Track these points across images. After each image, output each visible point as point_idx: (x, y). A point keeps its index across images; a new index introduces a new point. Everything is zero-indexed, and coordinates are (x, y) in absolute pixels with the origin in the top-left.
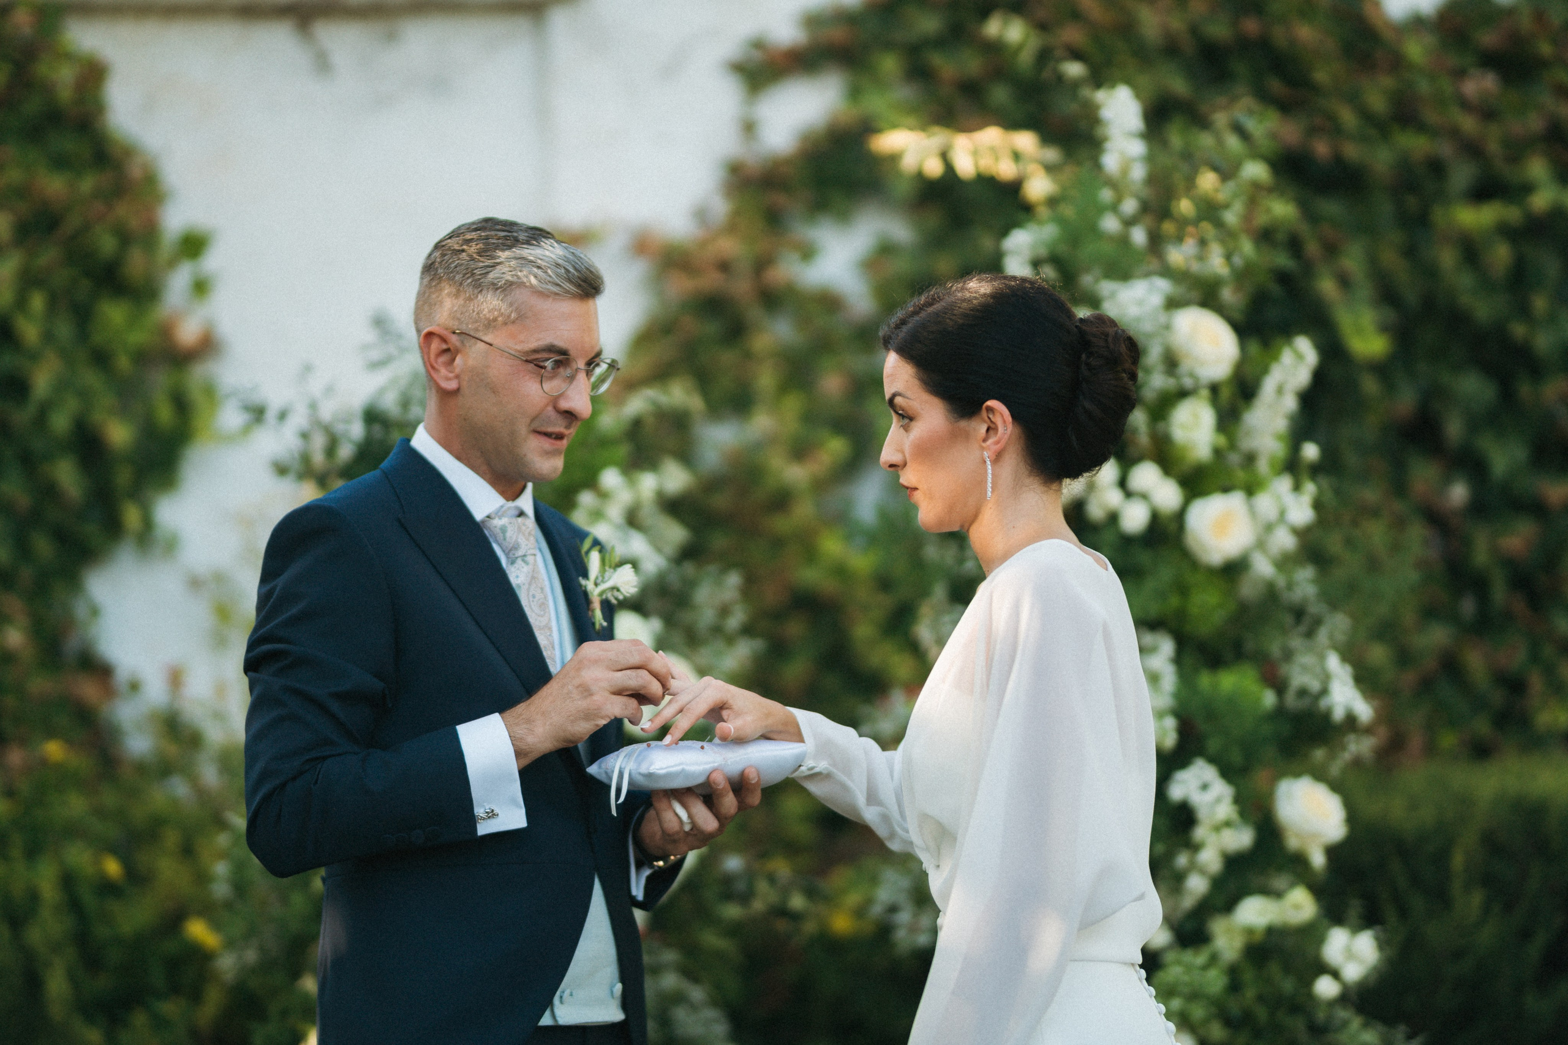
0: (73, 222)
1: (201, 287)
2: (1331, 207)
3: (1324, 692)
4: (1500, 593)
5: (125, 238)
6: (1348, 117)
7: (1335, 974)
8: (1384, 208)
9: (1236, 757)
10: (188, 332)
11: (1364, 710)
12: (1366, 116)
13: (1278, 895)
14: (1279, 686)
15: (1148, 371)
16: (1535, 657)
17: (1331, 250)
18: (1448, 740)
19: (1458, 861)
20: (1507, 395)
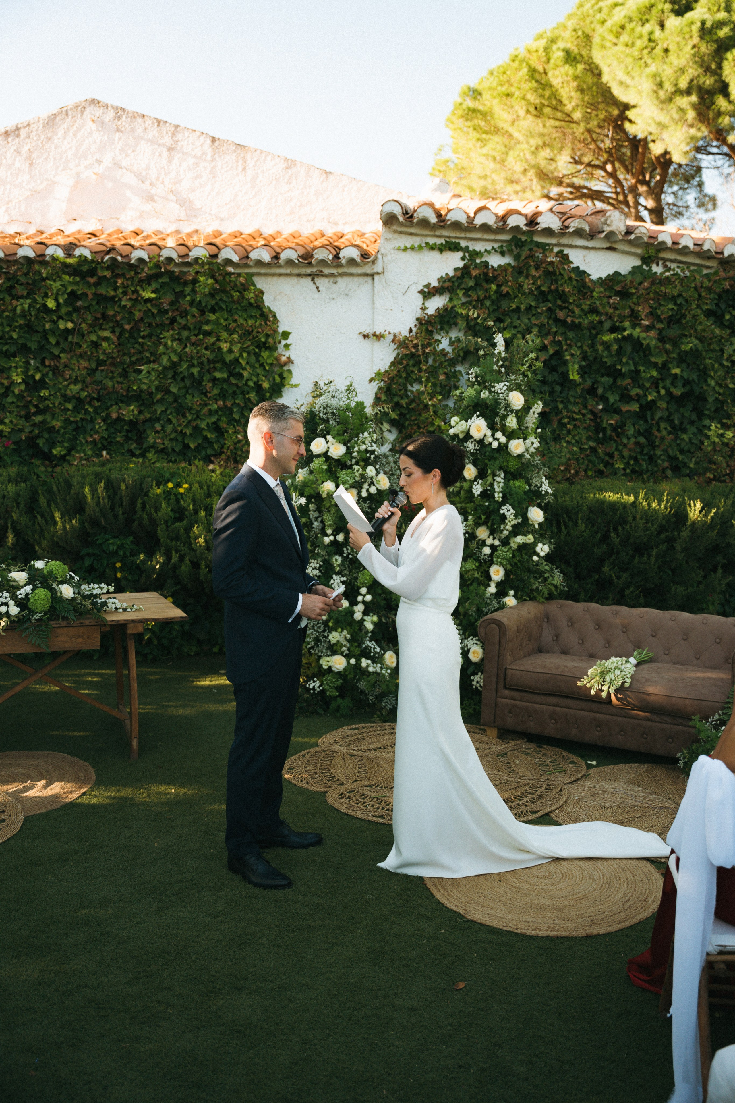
0: (254, 333)
1: (287, 346)
2: (571, 335)
3: (541, 486)
4: (609, 432)
5: (267, 336)
6: (577, 311)
7: (538, 555)
8: (586, 333)
9: (516, 504)
10: (284, 359)
11: (550, 491)
12: (582, 310)
13: (526, 536)
14: (530, 485)
15: (500, 409)
16: (617, 449)
17: (570, 346)
18: (590, 473)
19: (580, 515)
20: (615, 381)
